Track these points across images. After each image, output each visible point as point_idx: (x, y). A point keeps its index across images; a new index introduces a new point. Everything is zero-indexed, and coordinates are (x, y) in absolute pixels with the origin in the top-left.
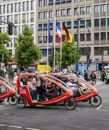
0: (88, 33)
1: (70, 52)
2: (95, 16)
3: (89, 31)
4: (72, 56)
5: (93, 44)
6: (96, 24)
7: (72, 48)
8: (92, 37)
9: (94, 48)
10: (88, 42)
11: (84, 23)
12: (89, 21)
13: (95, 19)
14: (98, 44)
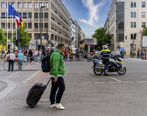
0: (30, 22)
1: (23, 35)
2: (35, 11)
3: (31, 22)
4: (25, 39)
5: (34, 31)
6: (36, 16)
7: (25, 32)
8: (33, 26)
9: (34, 34)
10: (30, 30)
11: (26, 15)
12: (30, 14)
13: (34, 13)
14: (38, 31)
